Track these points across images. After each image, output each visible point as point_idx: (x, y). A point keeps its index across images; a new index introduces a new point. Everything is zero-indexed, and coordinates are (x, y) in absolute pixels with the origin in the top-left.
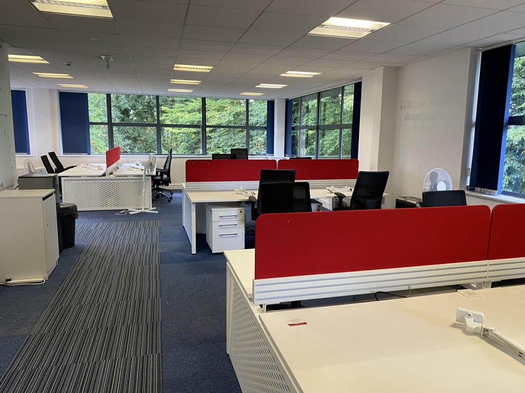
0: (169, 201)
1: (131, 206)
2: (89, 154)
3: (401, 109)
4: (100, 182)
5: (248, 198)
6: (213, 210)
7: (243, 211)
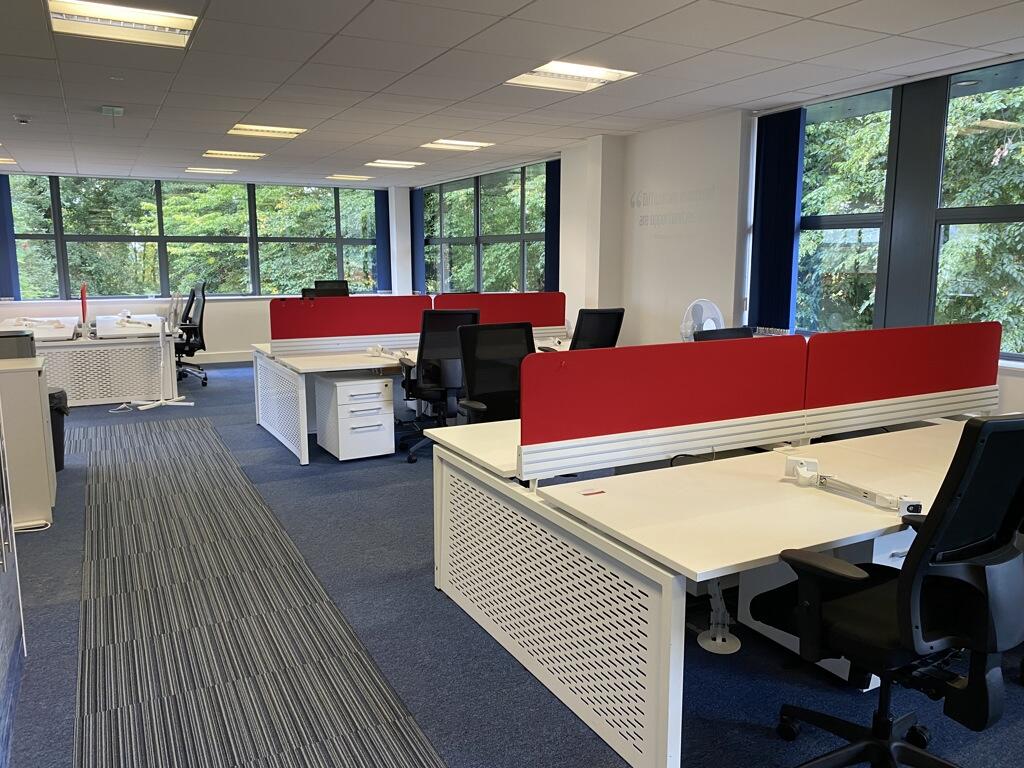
0: (204, 384)
1: (136, 397)
2: (18, 298)
3: (633, 205)
4: (71, 350)
5: (397, 362)
6: (338, 384)
7: (390, 385)
